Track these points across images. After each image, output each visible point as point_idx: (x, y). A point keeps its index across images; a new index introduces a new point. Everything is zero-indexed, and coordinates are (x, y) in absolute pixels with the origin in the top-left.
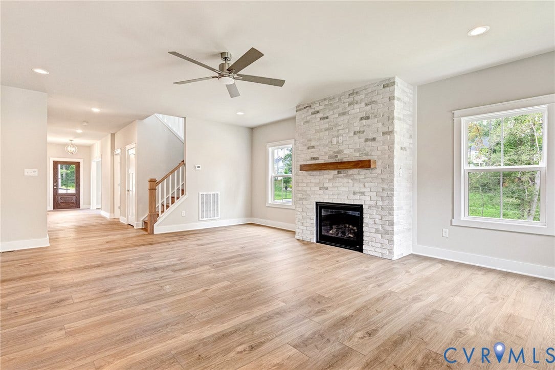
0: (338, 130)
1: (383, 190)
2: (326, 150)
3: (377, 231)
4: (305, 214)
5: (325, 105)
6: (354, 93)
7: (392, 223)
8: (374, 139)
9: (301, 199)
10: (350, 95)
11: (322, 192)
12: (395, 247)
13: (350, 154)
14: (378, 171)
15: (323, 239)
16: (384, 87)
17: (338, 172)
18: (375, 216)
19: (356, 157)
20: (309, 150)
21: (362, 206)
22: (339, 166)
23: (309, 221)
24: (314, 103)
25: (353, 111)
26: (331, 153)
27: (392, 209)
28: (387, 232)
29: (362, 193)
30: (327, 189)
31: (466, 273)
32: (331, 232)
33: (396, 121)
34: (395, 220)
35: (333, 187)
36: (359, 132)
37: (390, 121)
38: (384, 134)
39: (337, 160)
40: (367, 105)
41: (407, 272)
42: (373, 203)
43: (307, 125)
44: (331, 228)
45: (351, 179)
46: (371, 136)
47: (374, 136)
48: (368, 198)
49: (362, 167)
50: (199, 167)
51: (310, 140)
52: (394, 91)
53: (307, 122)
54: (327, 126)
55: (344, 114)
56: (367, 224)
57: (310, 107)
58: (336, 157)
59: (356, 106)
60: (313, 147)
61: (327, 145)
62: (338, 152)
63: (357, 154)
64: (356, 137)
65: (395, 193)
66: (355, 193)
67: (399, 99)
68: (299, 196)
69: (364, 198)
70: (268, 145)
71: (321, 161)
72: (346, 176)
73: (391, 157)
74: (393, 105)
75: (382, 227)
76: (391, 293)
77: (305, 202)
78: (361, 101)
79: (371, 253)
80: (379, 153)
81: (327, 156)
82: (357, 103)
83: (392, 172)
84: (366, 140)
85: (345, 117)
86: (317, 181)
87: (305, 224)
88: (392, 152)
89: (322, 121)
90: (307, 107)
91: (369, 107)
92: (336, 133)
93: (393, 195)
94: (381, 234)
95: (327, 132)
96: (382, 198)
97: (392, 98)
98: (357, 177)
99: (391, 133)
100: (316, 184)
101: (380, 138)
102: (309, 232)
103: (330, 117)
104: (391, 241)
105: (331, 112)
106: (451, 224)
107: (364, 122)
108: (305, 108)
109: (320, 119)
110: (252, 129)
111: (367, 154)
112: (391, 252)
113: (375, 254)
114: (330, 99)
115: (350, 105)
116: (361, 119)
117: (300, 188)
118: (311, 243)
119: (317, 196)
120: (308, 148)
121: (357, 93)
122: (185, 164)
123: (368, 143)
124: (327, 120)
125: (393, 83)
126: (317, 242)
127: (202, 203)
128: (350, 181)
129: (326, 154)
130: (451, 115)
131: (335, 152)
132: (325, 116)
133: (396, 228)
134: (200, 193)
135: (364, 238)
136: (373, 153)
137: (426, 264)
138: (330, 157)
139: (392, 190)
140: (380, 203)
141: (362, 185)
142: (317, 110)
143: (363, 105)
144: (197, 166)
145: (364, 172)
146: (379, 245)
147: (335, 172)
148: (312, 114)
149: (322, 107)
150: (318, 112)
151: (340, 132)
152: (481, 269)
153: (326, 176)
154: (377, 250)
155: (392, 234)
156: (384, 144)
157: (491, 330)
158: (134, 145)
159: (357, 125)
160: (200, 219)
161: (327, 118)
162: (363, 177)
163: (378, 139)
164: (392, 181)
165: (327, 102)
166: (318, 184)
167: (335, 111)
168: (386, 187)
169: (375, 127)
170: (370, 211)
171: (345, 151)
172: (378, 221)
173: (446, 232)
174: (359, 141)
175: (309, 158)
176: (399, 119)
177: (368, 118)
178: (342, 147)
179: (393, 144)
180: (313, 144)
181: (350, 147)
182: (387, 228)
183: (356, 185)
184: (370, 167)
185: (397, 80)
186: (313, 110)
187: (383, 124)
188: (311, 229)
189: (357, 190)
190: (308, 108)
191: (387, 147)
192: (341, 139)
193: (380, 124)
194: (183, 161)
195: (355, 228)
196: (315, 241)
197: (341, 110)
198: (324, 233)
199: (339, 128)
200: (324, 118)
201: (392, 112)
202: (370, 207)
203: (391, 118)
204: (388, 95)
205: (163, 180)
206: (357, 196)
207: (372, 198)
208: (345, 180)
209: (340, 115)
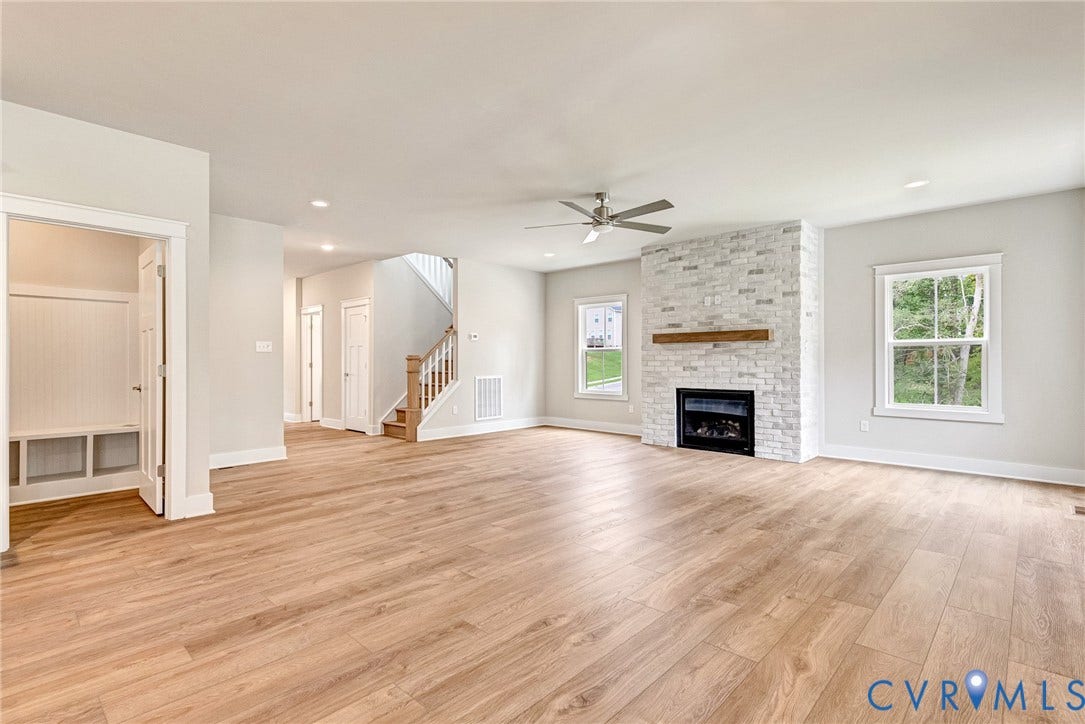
0: (714, 287)
1: (784, 370)
2: (695, 313)
3: (776, 426)
4: (658, 407)
5: (691, 250)
6: (738, 236)
7: (797, 414)
8: (770, 301)
9: (650, 385)
10: (732, 238)
11: (688, 373)
12: (802, 445)
13: (732, 320)
14: (778, 344)
15: (688, 441)
16: (784, 231)
17: (715, 346)
18: (772, 406)
19: (744, 324)
20: (666, 313)
21: (752, 392)
22: (716, 337)
23: (664, 416)
24: (673, 245)
25: (738, 261)
26: (703, 319)
27: (797, 395)
28: (790, 427)
29: (753, 375)
30: (695, 369)
31: (896, 474)
32: (699, 431)
33: (802, 278)
34: (802, 411)
35: (706, 366)
36: (748, 290)
37: (794, 279)
38: (784, 294)
39: (712, 329)
40: (759, 253)
41: (825, 474)
42: (769, 388)
43: (661, 276)
44: (701, 427)
45: (736, 356)
46: (765, 297)
47: (770, 297)
48: (763, 382)
49: (755, 339)
50: (475, 336)
51: (667, 299)
52: (798, 239)
53: (662, 272)
54: (695, 279)
55: (723, 264)
56: (760, 416)
57: (667, 250)
58: (711, 323)
59: (742, 255)
60: (672, 309)
61: (694, 307)
62: (714, 317)
63: (745, 321)
64: (743, 297)
65: (802, 373)
66: (741, 375)
67: (804, 248)
68: (649, 380)
69: (755, 381)
70: (576, 301)
71: (686, 330)
72: (726, 351)
73: (797, 326)
74: (798, 256)
75: (784, 420)
77: (658, 389)
78: (750, 248)
79: (763, 456)
80: (779, 320)
81: (697, 323)
82: (744, 250)
83: (798, 345)
84: (758, 302)
85: (725, 268)
86: (679, 358)
87: (659, 421)
88: (798, 319)
89: (688, 272)
90: (661, 250)
91: (762, 257)
92: (710, 291)
93: (799, 376)
94: (782, 430)
95: (696, 288)
96: (783, 381)
97: (796, 248)
98: (743, 352)
99: (796, 293)
100: (677, 363)
101: (779, 299)
102: (666, 433)
103: (699, 267)
104: (796, 438)
105: (702, 261)
106: (873, 415)
107: (755, 277)
108: (657, 251)
109: (684, 268)
110: (547, 275)
111: (759, 322)
112: (796, 452)
113: (772, 457)
114: (700, 241)
115: (732, 251)
116: (751, 272)
117: (650, 369)
118: (668, 448)
119: (679, 380)
120: (664, 310)
121: (744, 236)
122: (455, 333)
123: (762, 306)
124: (695, 271)
125: (799, 228)
126: (679, 445)
127: (480, 394)
128: (733, 358)
129: (693, 319)
130: (870, 270)
131: (709, 318)
132: (692, 265)
133: (804, 420)
134: (478, 378)
135: (757, 436)
136: (769, 320)
137: (842, 467)
138: (701, 324)
139: (798, 370)
140: (780, 388)
141: (752, 364)
142: (677, 255)
143: (753, 253)
144: (472, 334)
145: (755, 345)
146: (779, 445)
147: (710, 346)
148: (671, 260)
149: (687, 252)
150: (680, 259)
151: (717, 289)
152: (912, 468)
153: (694, 352)
154: (775, 451)
155: (799, 428)
156: (785, 308)
158: (367, 301)
159: (744, 281)
160: (477, 419)
161: (696, 268)
162: (753, 352)
163: (776, 301)
164: (798, 358)
165: (695, 245)
166: (682, 362)
167: (709, 259)
168: (789, 365)
169: (771, 284)
170: (764, 399)
171: (725, 317)
172: (776, 412)
173: (866, 424)
174: (747, 303)
175: (665, 322)
176: (805, 276)
177: (760, 272)
178: (719, 311)
179: (799, 308)
180: (671, 304)
181: (733, 310)
182: (791, 420)
183: (742, 363)
184: (767, 338)
185: (804, 224)
186: (672, 256)
187: (784, 282)
188: (671, 428)
189: (745, 370)
190: (663, 252)
191: (790, 313)
192: (718, 299)
193: (779, 282)
194: (452, 327)
195: (737, 424)
196: (676, 445)
197: (718, 258)
198: (689, 433)
199: (716, 283)
200: (690, 268)
201: (797, 266)
202: (765, 393)
203: (795, 274)
204: (790, 243)
205: (427, 357)
206: (745, 379)
207: (768, 381)
208: (726, 357)
209: (716, 264)
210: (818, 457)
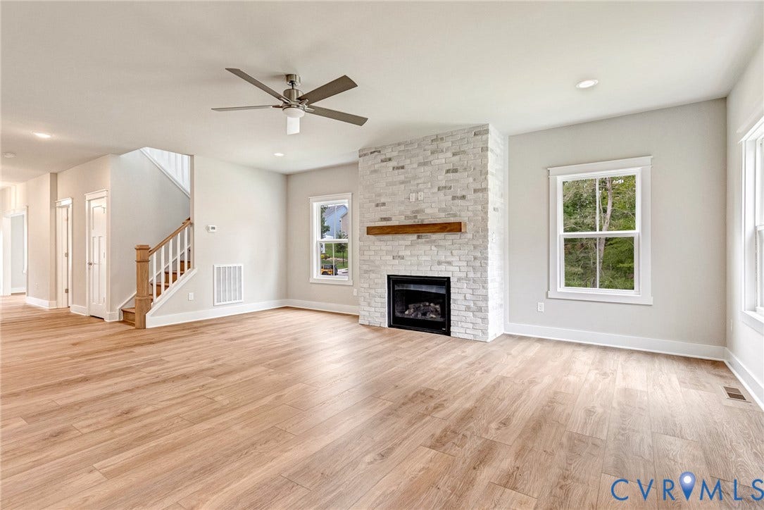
0: (418, 184)
1: (475, 258)
2: (402, 208)
3: (468, 309)
4: (373, 292)
5: (399, 151)
6: (438, 139)
7: (486, 298)
8: (464, 197)
9: (366, 272)
10: (432, 141)
11: (397, 261)
12: (489, 326)
13: (433, 214)
14: (469, 236)
15: (397, 322)
16: (475, 134)
17: (419, 237)
18: (465, 291)
19: (442, 218)
20: (379, 208)
21: (449, 278)
22: (420, 229)
23: (378, 299)
24: (385, 147)
25: (437, 162)
26: (409, 213)
27: (486, 282)
28: (480, 310)
29: (449, 263)
30: (402, 258)
31: (567, 351)
32: (407, 312)
33: (489, 176)
34: (490, 295)
35: (411, 256)
36: (445, 187)
37: (483, 177)
38: (475, 191)
39: (417, 222)
40: (454, 155)
41: (509, 354)
42: (463, 275)
43: (374, 175)
44: (407, 308)
45: (435, 246)
46: (459, 193)
47: (464, 193)
48: (457, 269)
49: (450, 231)
50: (213, 228)
51: (379, 195)
52: (486, 142)
53: (375, 171)
54: (402, 178)
55: (424, 164)
56: (455, 300)
57: (380, 152)
58: (416, 217)
59: (441, 156)
60: (384, 204)
61: (402, 203)
62: (417, 212)
63: (443, 215)
64: (441, 193)
65: (489, 262)
66: (439, 263)
67: (492, 151)
68: (365, 267)
69: (451, 268)
70: (312, 199)
71: (394, 223)
72: (428, 242)
73: (485, 220)
74: (486, 157)
75: (475, 304)
76: (503, 378)
77: (373, 276)
78: (447, 149)
79: (461, 336)
80: (470, 214)
81: (403, 217)
82: (442, 151)
83: (486, 237)
84: (454, 198)
85: (426, 168)
86: (390, 248)
87: (373, 304)
88: (486, 213)
89: (396, 172)
90: (374, 152)
91: (457, 158)
92: (415, 188)
93: (487, 264)
94: (473, 312)
95: (403, 186)
96: (474, 268)
97: (485, 149)
98: (442, 243)
99: (485, 190)
100: (388, 252)
101: (470, 196)
102: (379, 315)
103: (406, 167)
104: (485, 319)
105: (408, 161)
106: (547, 297)
107: (451, 175)
108: (372, 153)
109: (394, 168)
110: (287, 177)
111: (455, 215)
112: (485, 332)
113: (466, 336)
114: (406, 144)
115: (433, 153)
116: (448, 171)
117: (366, 258)
118: (379, 329)
119: (389, 268)
120: (377, 205)
121: (442, 139)
122: (192, 224)
123: (456, 201)
124: (403, 170)
125: (487, 132)
126: (390, 326)
127: (219, 280)
128: (433, 248)
129: (401, 213)
130: (546, 171)
131: (413, 212)
132: (401, 165)
133: (491, 303)
134: (216, 266)
135: (452, 318)
136: (463, 214)
137: (523, 344)
138: (407, 217)
139: (486, 258)
140: (471, 275)
141: (449, 254)
142: (388, 156)
143: (449, 154)
144: (211, 226)
145: (451, 237)
146: (471, 326)
147: (414, 237)
148: (382, 161)
149: (395, 154)
150: (390, 159)
151: (420, 186)
152: (580, 345)
153: (401, 242)
154: (468, 331)
155: (487, 311)
156: (476, 202)
157: (615, 405)
158: (104, 194)
159: (442, 179)
160: (216, 304)
161: (403, 167)
162: (450, 242)
163: (468, 197)
164: (486, 248)
165: (402, 148)
166: (392, 251)
167: (414, 159)
168: (479, 255)
169: (465, 181)
170: (459, 285)
171: (428, 211)
172: (468, 296)
173: (541, 306)
174: (444, 199)
175: (378, 216)
176: (493, 175)
177: (455, 171)
178: (423, 206)
179: (487, 203)
180: (383, 200)
181: (433, 205)
182: (480, 304)
183: (440, 253)
184: (461, 230)
185: (491, 128)
186: (383, 157)
187: (474, 180)
188: (382, 310)
189: (443, 259)
190: (376, 153)
191: (480, 207)
192: (421, 196)
193: (471, 180)
194: (189, 219)
195: (437, 306)
196: (387, 326)
197: (421, 159)
198: (398, 314)
199: (419, 181)
200: (398, 168)
201: (486, 166)
202: (459, 279)
203: (484, 173)
204: (481, 145)
205: (159, 246)
206: (443, 267)
207: (462, 269)
208: (427, 247)
209: (420, 164)
210: (504, 334)
